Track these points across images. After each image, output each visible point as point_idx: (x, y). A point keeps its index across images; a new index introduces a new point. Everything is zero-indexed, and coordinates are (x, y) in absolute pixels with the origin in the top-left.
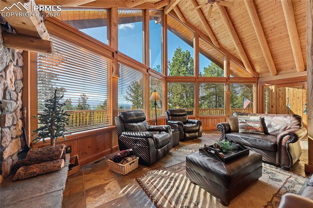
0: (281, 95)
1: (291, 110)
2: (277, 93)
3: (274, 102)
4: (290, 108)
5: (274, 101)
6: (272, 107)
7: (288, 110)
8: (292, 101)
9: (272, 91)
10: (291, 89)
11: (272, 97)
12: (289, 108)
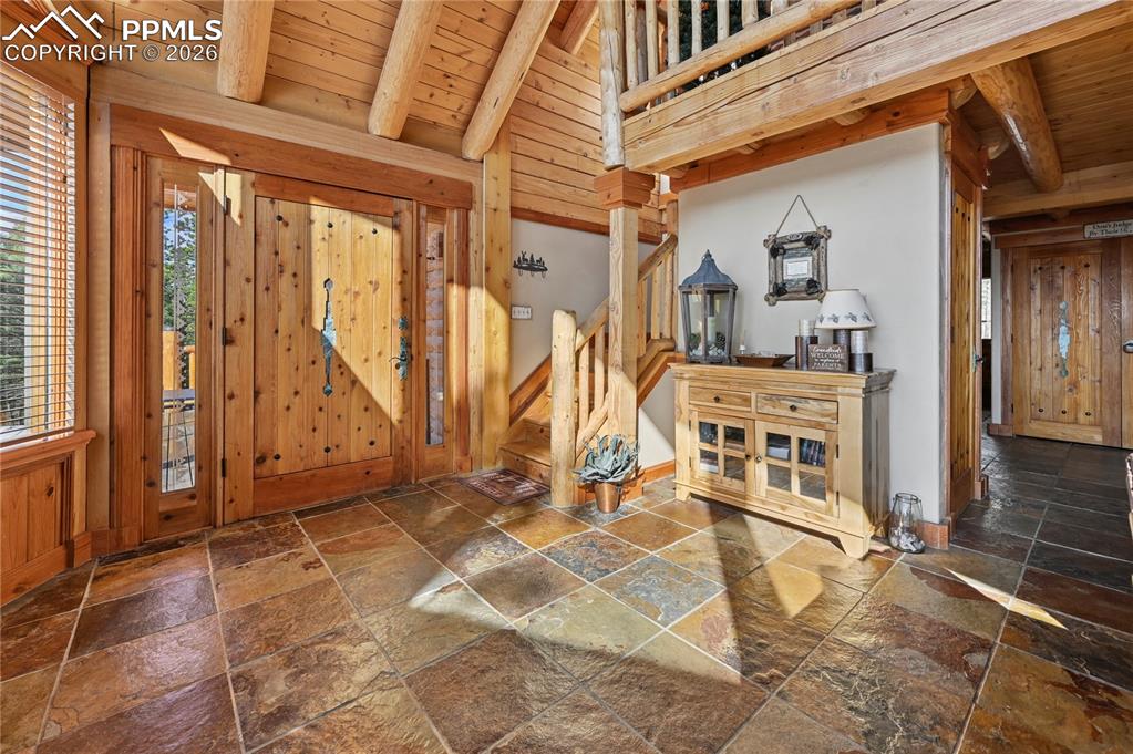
0: (287, 253)
1: (340, 358)
2: (263, 239)
3: (243, 304)
4: (334, 343)
5: (243, 293)
6: (228, 340)
7: (328, 360)
8: (347, 299)
9: (227, 212)
10: (345, 221)
11: (226, 263)
12: (330, 346)
